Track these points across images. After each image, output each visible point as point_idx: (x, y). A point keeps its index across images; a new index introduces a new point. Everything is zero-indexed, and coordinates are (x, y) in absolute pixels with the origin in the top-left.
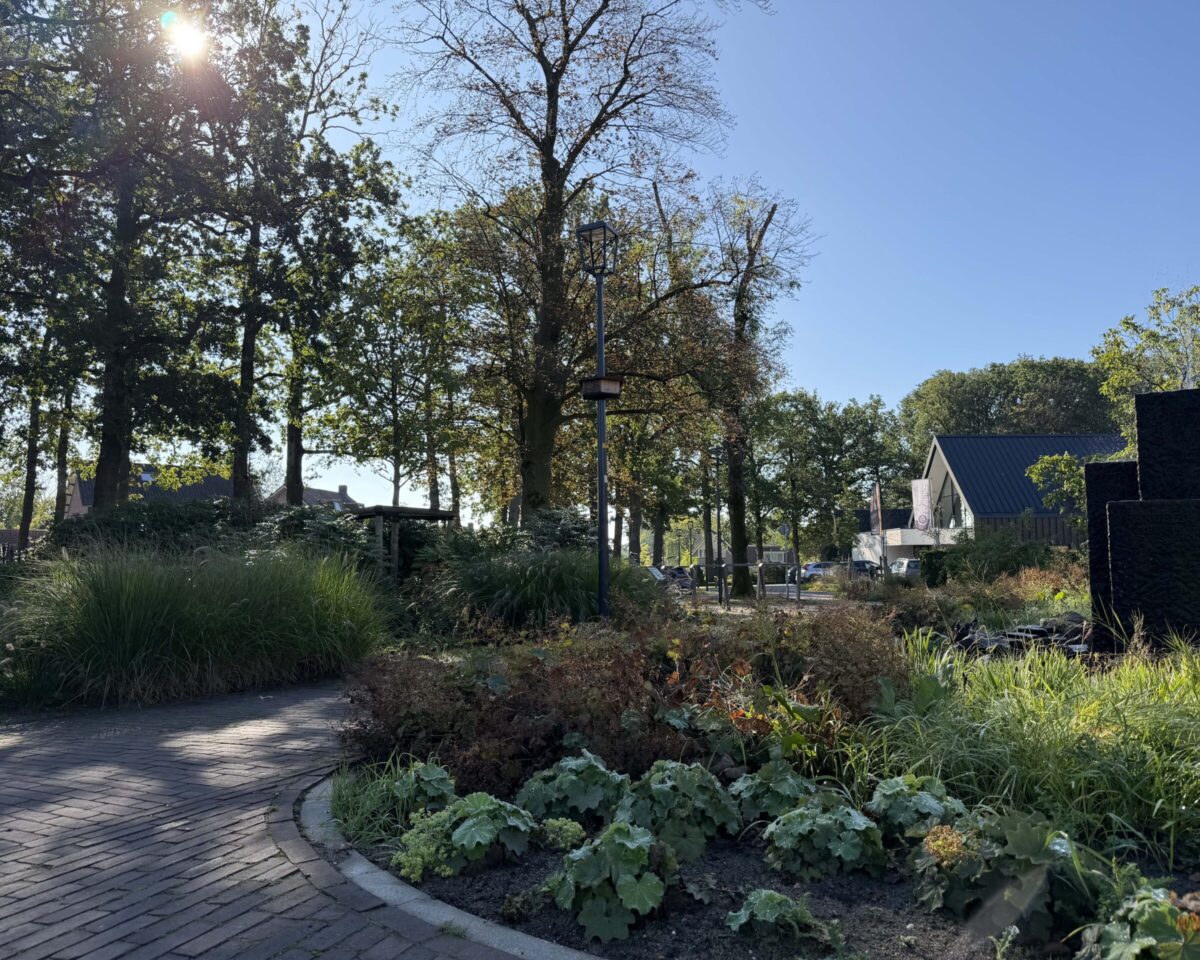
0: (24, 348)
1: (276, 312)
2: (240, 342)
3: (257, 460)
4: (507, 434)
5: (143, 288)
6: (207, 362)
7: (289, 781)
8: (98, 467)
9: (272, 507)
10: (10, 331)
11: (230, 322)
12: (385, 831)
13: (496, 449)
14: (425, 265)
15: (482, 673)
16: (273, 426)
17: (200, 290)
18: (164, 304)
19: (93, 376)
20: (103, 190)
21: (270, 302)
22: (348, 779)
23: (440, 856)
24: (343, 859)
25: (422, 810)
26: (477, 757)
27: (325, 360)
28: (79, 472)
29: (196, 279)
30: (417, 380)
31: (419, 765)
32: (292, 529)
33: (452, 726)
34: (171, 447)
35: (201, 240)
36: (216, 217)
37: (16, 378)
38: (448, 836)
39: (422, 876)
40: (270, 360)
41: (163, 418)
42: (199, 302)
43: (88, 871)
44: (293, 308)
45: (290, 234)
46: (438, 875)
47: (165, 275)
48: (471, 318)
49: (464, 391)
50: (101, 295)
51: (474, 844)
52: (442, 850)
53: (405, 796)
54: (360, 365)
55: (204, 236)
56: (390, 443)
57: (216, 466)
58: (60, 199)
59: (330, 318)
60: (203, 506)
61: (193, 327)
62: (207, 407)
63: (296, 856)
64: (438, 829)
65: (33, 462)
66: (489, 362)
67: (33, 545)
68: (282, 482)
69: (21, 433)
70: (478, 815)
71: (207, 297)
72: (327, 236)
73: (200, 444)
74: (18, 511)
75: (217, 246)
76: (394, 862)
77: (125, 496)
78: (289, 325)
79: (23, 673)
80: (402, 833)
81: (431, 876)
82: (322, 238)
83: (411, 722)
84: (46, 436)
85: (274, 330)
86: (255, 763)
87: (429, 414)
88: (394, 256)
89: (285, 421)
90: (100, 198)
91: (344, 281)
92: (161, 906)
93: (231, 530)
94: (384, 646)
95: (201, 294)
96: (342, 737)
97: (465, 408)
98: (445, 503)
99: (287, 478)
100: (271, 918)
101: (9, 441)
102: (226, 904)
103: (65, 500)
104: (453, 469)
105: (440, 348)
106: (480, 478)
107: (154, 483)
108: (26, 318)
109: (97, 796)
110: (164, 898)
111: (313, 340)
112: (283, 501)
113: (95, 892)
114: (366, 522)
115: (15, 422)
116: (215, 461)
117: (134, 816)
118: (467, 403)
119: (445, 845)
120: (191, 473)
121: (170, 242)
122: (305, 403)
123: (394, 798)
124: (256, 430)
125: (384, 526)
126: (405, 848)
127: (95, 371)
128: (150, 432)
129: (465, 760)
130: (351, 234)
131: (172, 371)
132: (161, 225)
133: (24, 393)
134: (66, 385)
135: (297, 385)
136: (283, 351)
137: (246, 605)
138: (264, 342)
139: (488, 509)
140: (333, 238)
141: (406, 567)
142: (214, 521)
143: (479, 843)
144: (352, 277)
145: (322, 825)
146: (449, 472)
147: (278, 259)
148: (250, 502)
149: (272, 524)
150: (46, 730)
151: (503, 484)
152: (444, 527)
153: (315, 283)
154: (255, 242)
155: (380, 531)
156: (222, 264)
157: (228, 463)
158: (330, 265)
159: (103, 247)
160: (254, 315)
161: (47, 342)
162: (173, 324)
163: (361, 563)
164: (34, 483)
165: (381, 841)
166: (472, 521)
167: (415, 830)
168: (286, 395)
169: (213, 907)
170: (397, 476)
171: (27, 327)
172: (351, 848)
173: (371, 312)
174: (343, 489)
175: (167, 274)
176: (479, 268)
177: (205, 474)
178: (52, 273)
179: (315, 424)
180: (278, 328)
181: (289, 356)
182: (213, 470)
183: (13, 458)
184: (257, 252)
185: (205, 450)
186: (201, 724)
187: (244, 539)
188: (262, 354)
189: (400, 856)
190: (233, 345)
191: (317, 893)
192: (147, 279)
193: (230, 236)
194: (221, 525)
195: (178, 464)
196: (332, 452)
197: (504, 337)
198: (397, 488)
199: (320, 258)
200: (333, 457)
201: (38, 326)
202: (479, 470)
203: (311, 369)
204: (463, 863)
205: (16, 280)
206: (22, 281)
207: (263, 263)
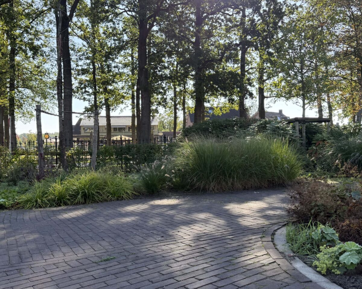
0: (171, 70)
1: (253, 43)
2: (240, 57)
3: (248, 102)
4: (355, 81)
5: (205, 42)
6: (228, 67)
7: (269, 226)
8: (195, 109)
9: (254, 120)
10: (166, 65)
11: (235, 50)
12: (309, 251)
13: (349, 89)
14: (314, 11)
15: (348, 190)
16: (253, 89)
17: (225, 39)
18: (213, 47)
19: (191, 77)
20: (191, 7)
21: (250, 39)
22: (292, 228)
23: (334, 265)
24: (293, 260)
25: (325, 246)
26: (348, 226)
27: (273, 59)
28: (189, 111)
29: (223, 35)
30: (312, 62)
31: (322, 226)
32: (262, 128)
33: (336, 212)
34: (218, 100)
35: (224, 19)
36: (229, 9)
37: (169, 81)
38: (338, 258)
39: (327, 272)
40: (251, 62)
41: (215, 90)
42: (224, 44)
43: (203, 249)
44: (259, 40)
45: (257, 10)
46: (333, 273)
47: (213, 36)
48: (336, 30)
49: (333, 64)
50: (192, 47)
51: (350, 263)
52: (335, 263)
53: (317, 238)
54: (286, 59)
55: (225, 18)
56: (300, 91)
57: (233, 106)
58: (178, 14)
59: (274, 41)
60: (230, 121)
61: (223, 54)
62: (229, 84)
63: (274, 256)
64: (333, 254)
65: (176, 109)
66: (345, 49)
67: (177, 137)
68: (257, 110)
69: (171, 99)
70: (351, 251)
71: (227, 41)
72: (272, 7)
73: (227, 98)
74: (172, 125)
75: (230, 20)
76: (314, 264)
77: (203, 119)
78: (258, 47)
79: (178, 179)
80: (316, 253)
81: (330, 273)
82: (270, 9)
83: (317, 208)
84: (179, 99)
85: (253, 50)
86: (255, 218)
87: (317, 76)
88: (300, 9)
89: (257, 86)
90: (190, 11)
91: (279, 25)
92: (227, 266)
93: (240, 129)
94: (302, 175)
95: (225, 41)
96: (288, 211)
97: (334, 72)
98: (326, 115)
99: (259, 108)
100: (267, 278)
101: (168, 102)
102: (250, 270)
103: (186, 121)
104: (329, 99)
105: (322, 47)
106: (342, 103)
107: (213, 113)
108: (170, 59)
109: (203, 223)
110: (228, 264)
111: (267, 51)
112: (258, 117)
113: (206, 257)
114: (291, 124)
115: (169, 96)
116: (233, 104)
117: (216, 232)
118: (335, 69)
119: (336, 261)
120: (225, 109)
121: (214, 22)
122: (265, 78)
123: (312, 238)
124: (247, 90)
125: (299, 126)
126: (318, 259)
127: (192, 75)
128: (211, 95)
129: (343, 226)
130: (281, 4)
131: (217, 72)
132: (210, 16)
133: (171, 85)
134: (184, 81)
135: (261, 71)
136: (256, 58)
137: (247, 158)
138: (249, 55)
139: (346, 116)
140: (274, 8)
141: (309, 143)
142: (234, 126)
143: (352, 263)
144: (282, 22)
145: (283, 245)
146: (327, 101)
147: (253, 21)
148: (246, 118)
149: (254, 127)
150: (186, 199)
151: (353, 105)
152: (326, 125)
153: (267, 28)
154: (244, 16)
155: (297, 128)
156: (232, 27)
157: (237, 104)
158: (274, 19)
159: (192, 29)
160: (245, 45)
161: (177, 67)
162: (216, 54)
163: (290, 142)
164: (176, 116)
165: (308, 255)
166: (338, 122)
167: (322, 253)
168: (257, 75)
169: (245, 270)
170: (304, 104)
171: (171, 63)
172: (295, 256)
173: (291, 36)
174: (281, 111)
175: (213, 35)
176: (339, 7)
177: (230, 109)
178: (177, 42)
179: (269, 86)
180: (254, 49)
181: (258, 60)
182: (232, 107)
183: (170, 108)
184: (245, 20)
185: (229, 100)
186: (234, 201)
187: (245, 133)
188: (247, 60)
189: (316, 263)
190: (237, 59)
191: (283, 271)
192: (207, 38)
193: (235, 15)
194: (236, 128)
195: (220, 106)
196: (276, 97)
197: (353, 37)
198: (304, 109)
199: (269, 17)
200: (276, 99)
201: (174, 61)
202: (341, 99)
203: (267, 64)
204: (345, 270)
205: (167, 47)
206: (168, 46)
207: (247, 23)
